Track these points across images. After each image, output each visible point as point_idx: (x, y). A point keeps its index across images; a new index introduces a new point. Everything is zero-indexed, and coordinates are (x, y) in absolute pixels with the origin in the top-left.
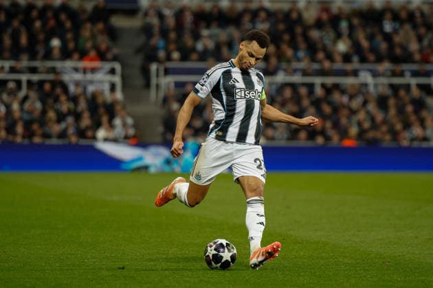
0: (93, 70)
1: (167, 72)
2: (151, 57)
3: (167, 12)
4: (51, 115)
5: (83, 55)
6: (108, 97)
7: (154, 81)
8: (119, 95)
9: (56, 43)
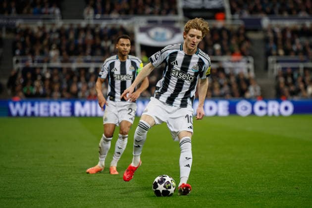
0: (239, 61)
1: (278, 62)
2: (268, 54)
3: (277, 30)
4: (216, 85)
5: (233, 53)
6: (246, 75)
7: (270, 67)
8: (252, 74)
9: (217, 47)
